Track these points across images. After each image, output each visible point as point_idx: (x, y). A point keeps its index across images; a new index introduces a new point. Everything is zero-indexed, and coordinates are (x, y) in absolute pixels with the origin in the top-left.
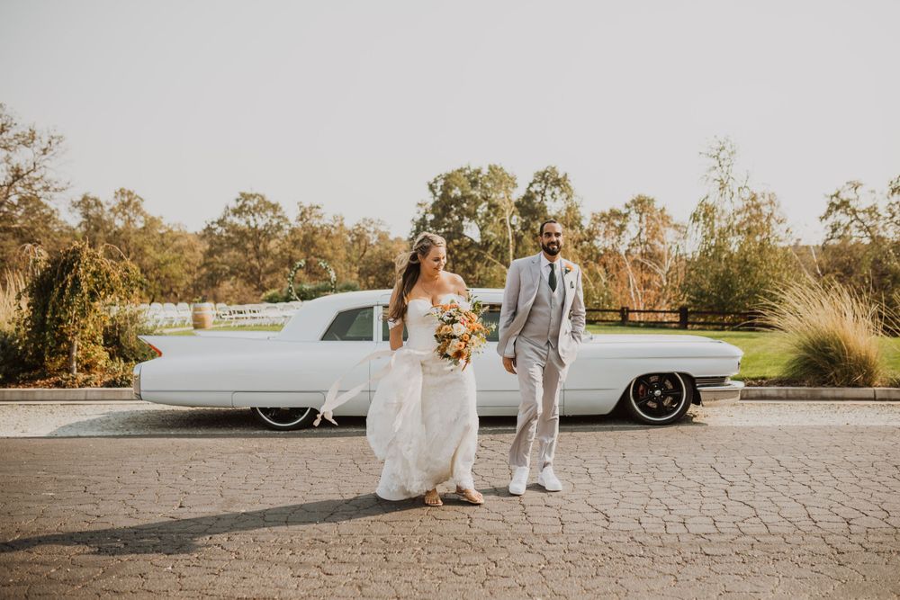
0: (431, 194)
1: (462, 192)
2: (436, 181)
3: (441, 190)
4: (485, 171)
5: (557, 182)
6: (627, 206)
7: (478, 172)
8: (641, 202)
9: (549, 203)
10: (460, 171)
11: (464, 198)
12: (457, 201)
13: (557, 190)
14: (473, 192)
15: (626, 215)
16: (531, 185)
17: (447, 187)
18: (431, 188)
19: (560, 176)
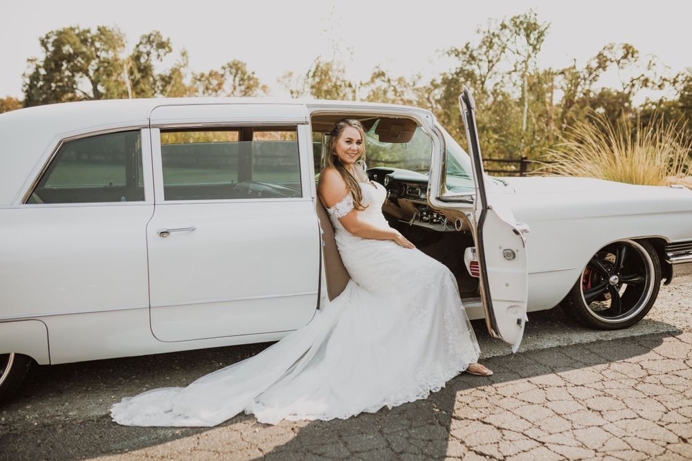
0: (43, 49)
1: (74, 50)
2: (47, 37)
3: (53, 46)
4: (94, 32)
5: (162, 45)
6: (224, 68)
7: (88, 31)
8: (236, 65)
9: (154, 62)
10: (72, 29)
11: (76, 54)
12: (70, 58)
13: (161, 51)
14: (84, 49)
15: (222, 76)
16: (137, 46)
17: (59, 44)
18: (44, 44)
19: (164, 39)
